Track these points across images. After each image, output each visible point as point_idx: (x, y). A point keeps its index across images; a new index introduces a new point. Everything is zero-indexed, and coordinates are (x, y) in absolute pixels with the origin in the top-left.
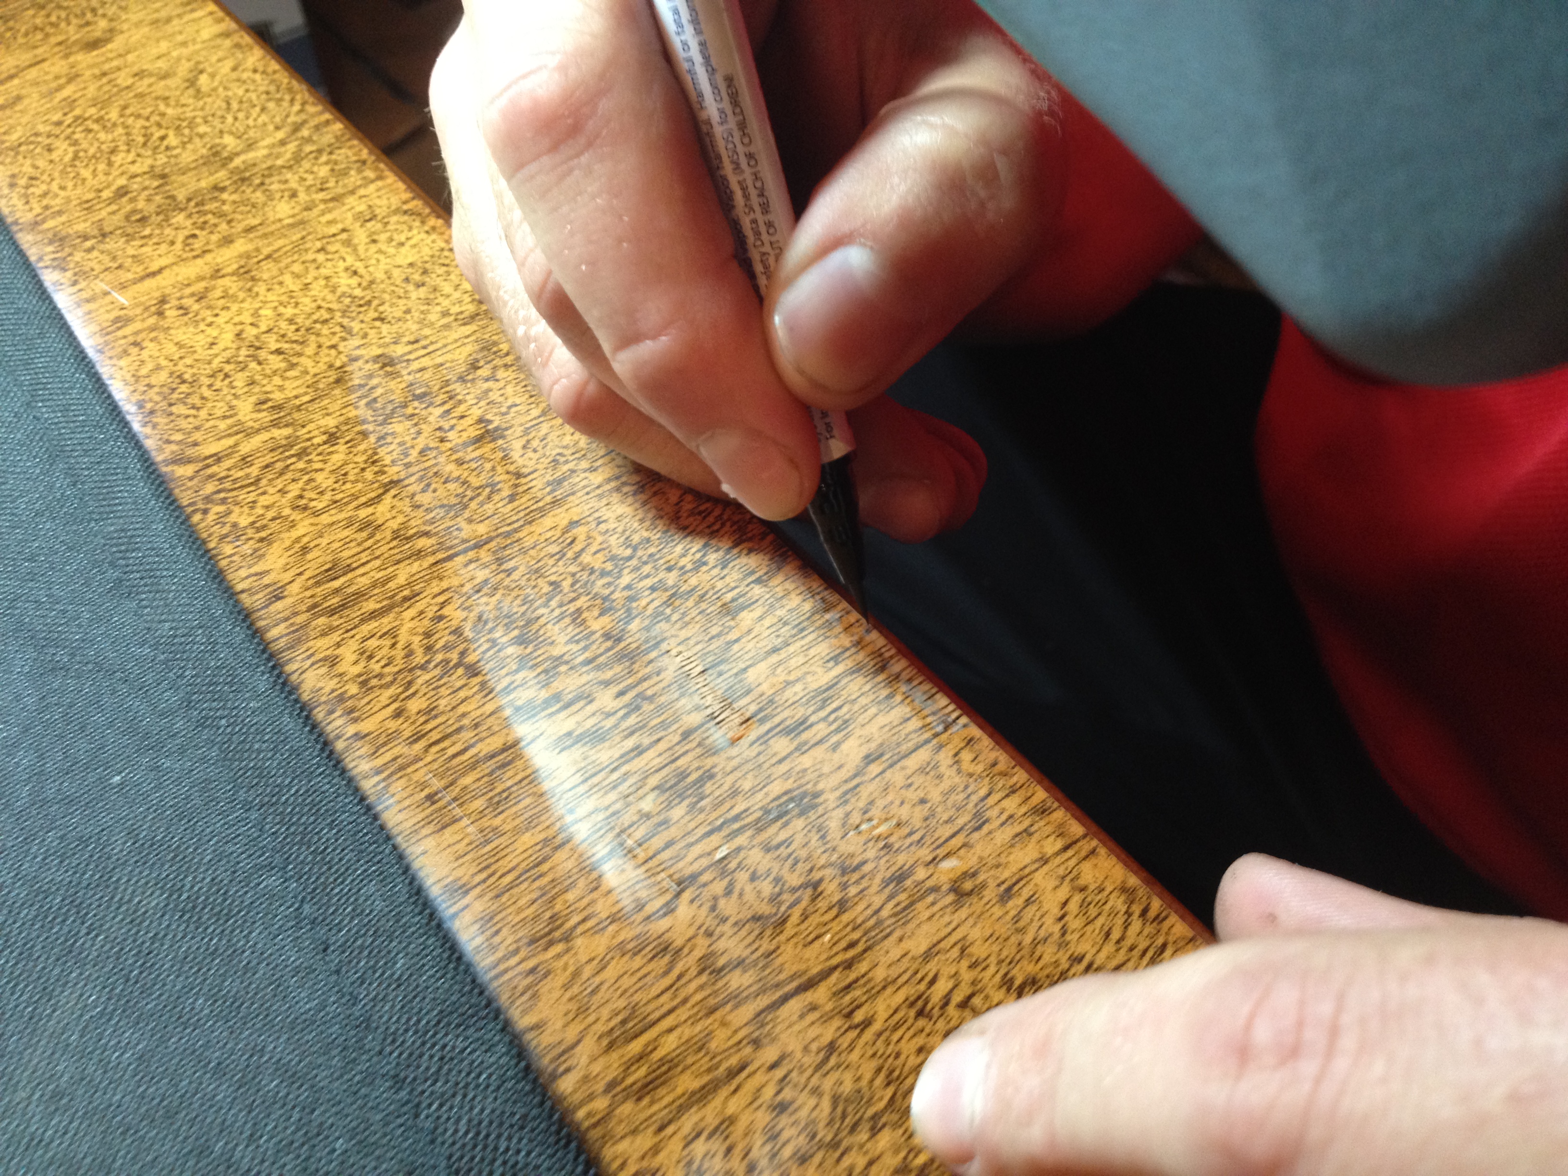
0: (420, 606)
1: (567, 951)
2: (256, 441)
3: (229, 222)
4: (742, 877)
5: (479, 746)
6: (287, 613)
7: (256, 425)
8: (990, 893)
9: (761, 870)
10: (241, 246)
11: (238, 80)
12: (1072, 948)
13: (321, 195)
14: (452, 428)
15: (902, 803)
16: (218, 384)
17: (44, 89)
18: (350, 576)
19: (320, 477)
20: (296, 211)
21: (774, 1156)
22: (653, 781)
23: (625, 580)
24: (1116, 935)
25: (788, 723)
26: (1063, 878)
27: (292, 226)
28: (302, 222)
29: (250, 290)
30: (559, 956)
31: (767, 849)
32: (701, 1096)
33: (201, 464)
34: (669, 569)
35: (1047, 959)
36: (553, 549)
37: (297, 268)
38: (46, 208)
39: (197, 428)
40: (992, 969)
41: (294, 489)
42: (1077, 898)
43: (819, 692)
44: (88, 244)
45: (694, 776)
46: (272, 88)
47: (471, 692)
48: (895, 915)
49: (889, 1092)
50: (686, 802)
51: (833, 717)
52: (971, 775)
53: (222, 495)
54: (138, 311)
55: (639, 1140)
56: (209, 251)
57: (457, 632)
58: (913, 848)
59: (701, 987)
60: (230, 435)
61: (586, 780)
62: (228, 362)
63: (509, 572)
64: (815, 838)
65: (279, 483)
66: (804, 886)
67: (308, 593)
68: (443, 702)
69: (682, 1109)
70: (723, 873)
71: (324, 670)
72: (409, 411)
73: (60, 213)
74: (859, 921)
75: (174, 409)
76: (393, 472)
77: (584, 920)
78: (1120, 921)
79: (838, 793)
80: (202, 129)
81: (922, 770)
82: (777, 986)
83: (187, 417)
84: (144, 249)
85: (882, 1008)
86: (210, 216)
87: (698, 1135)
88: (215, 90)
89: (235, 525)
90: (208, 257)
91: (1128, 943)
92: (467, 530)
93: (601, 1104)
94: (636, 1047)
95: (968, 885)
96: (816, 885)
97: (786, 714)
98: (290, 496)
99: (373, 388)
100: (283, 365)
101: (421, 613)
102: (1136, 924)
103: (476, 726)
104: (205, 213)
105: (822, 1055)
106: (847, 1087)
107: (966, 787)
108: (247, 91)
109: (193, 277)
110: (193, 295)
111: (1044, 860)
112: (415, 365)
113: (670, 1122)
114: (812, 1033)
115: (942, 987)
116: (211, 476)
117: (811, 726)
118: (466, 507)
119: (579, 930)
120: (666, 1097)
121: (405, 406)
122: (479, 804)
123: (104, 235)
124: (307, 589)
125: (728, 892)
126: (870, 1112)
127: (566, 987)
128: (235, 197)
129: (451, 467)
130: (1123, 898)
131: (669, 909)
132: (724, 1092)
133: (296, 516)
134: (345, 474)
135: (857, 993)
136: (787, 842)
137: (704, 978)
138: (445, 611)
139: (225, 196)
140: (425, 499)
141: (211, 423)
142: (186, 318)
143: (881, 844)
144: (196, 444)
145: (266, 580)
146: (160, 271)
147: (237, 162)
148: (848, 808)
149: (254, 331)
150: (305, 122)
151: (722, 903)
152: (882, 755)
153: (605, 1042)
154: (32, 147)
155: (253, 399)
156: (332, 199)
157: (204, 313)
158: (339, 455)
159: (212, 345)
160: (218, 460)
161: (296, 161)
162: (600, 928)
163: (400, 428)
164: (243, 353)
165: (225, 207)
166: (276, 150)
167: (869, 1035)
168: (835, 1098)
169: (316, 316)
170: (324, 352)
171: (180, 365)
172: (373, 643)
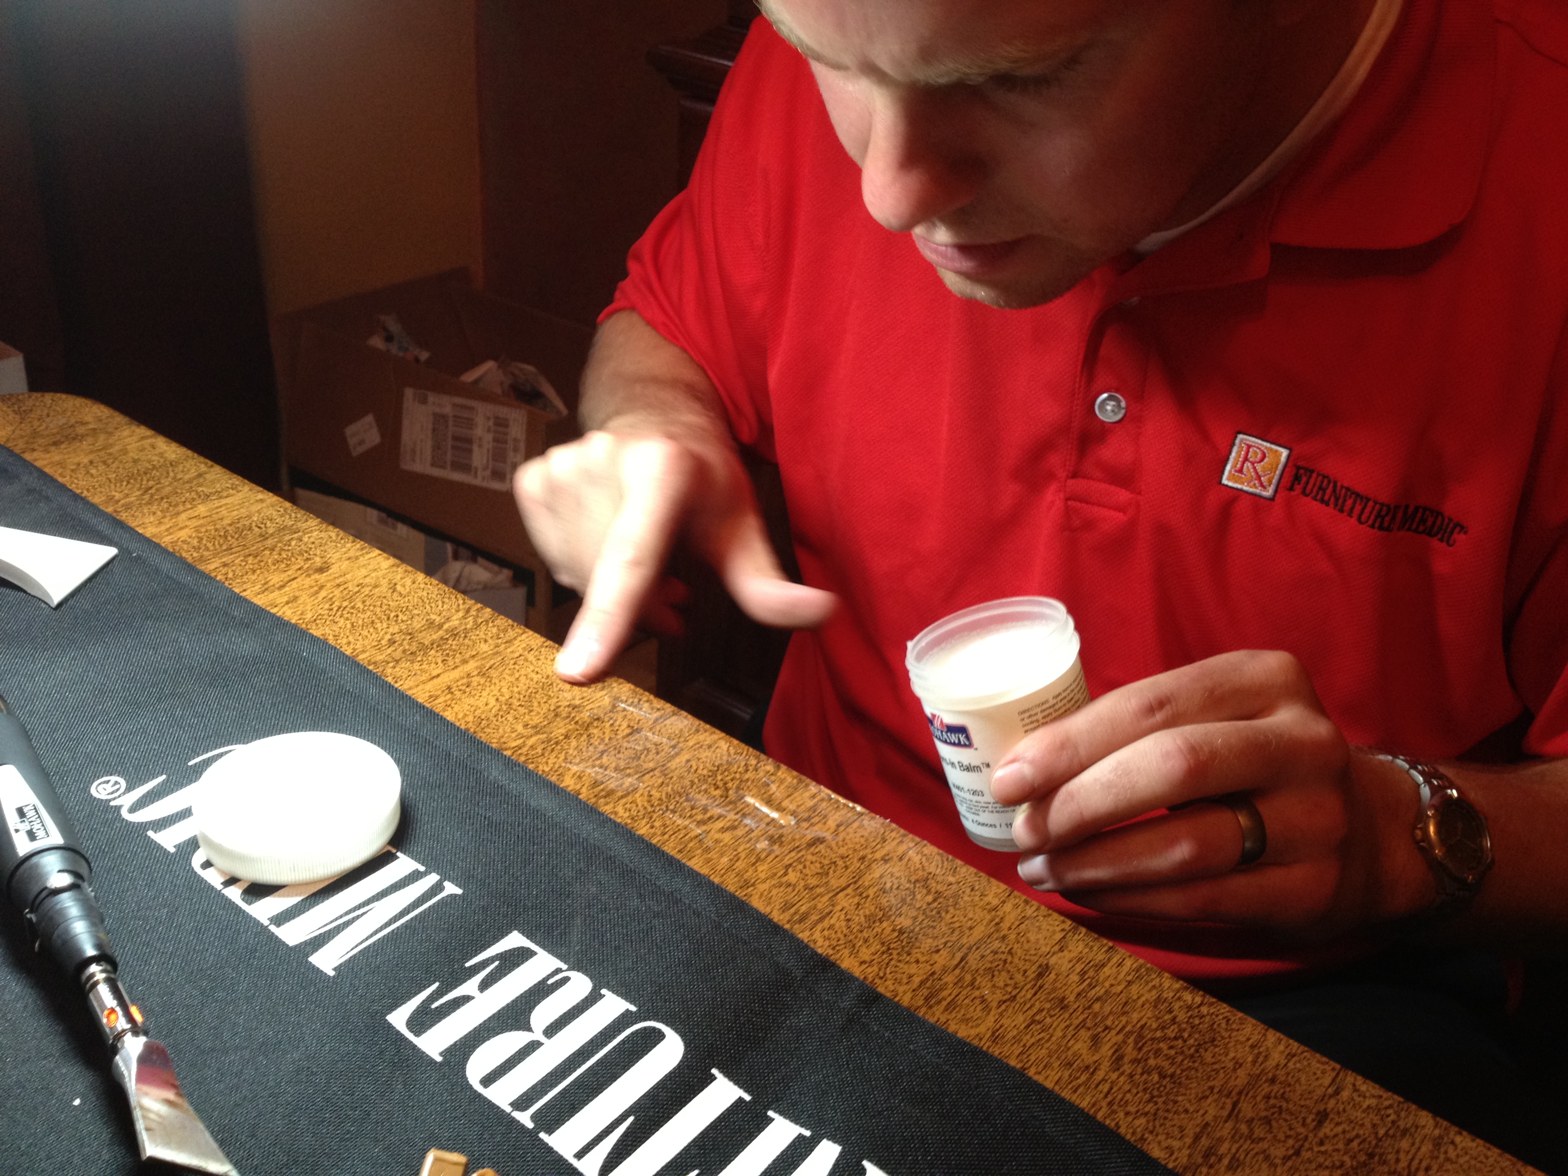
0: (640, 792)
1: (756, 888)
2: (533, 740)
3: (460, 653)
4: (808, 863)
6: (587, 798)
7: (529, 734)
8: (895, 859)
9: (813, 860)
10: (473, 663)
11: (420, 588)
13: (500, 641)
14: (617, 729)
16: (500, 720)
18: (605, 785)
19: (571, 752)
20: (491, 648)
22: (762, 839)
23: (719, 778)
25: (804, 818)
26: (918, 852)
27: (494, 654)
28: (497, 653)
29: (491, 682)
30: (753, 889)
31: (813, 854)
32: (820, 921)
33: (513, 750)
34: (736, 773)
36: (685, 769)
37: (507, 671)
38: (355, 648)
39: (502, 737)
41: (562, 756)
42: (924, 857)
43: (811, 808)
44: (391, 665)
45: (776, 837)
46: (442, 592)
47: (676, 819)
49: (882, 913)
50: (777, 845)
51: (820, 815)
53: (531, 760)
54: (440, 692)
55: (806, 932)
56: (459, 666)
57: (660, 800)
58: (865, 849)
59: (808, 893)
60: (519, 738)
61: (736, 841)
62: (499, 711)
63: (671, 778)
64: (828, 850)
65: (554, 755)
66: (830, 863)
67: (591, 791)
68: (668, 822)
69: (816, 924)
70: (800, 863)
72: (596, 725)
73: (364, 651)
75: (485, 730)
76: (601, 747)
77: (757, 880)
78: (940, 863)
80: (416, 612)
81: (859, 827)
82: (834, 890)
83: (494, 733)
84: (423, 666)
85: (871, 892)
86: (448, 651)
87: (824, 929)
88: (410, 592)
89: (544, 770)
90: (460, 668)
91: (945, 868)
93: (789, 925)
94: (793, 910)
95: (887, 858)
96: (835, 862)
100: (526, 711)
101: (642, 795)
102: (946, 863)
104: (445, 650)
105: (856, 906)
106: (868, 913)
107: (877, 830)
108: (428, 593)
109: (458, 677)
110: (462, 685)
111: (910, 849)
112: (588, 707)
113: (814, 927)
114: (851, 901)
115: (888, 885)
116: (520, 754)
118: (640, 758)
119: (756, 882)
120: (808, 923)
121: (593, 723)
122: (700, 850)
123: (397, 661)
124: (589, 790)
125: (805, 867)
126: (878, 918)
127: (761, 897)
128: (454, 643)
129: (625, 744)
131: (785, 874)
132: (828, 918)
133: (568, 765)
134: (581, 749)
136: (819, 852)
137: (807, 891)
139: (450, 642)
141: (507, 734)
142: (466, 694)
143: (853, 849)
144: (505, 742)
145: (571, 788)
146: (438, 675)
147: (446, 626)
148: (837, 840)
149: (504, 699)
150: (469, 609)
151: (804, 871)
153: (782, 909)
154: (323, 621)
155: (521, 724)
156: (506, 642)
157: (473, 692)
158: (574, 743)
159: (486, 705)
160: (520, 748)
161: (477, 626)
162: (764, 881)
163: (595, 731)
164: (504, 707)
165: (454, 647)
166: (463, 621)
167: (869, 899)
168: (865, 916)
169: (530, 691)
170: (542, 705)
171: (476, 713)
172: (628, 806)
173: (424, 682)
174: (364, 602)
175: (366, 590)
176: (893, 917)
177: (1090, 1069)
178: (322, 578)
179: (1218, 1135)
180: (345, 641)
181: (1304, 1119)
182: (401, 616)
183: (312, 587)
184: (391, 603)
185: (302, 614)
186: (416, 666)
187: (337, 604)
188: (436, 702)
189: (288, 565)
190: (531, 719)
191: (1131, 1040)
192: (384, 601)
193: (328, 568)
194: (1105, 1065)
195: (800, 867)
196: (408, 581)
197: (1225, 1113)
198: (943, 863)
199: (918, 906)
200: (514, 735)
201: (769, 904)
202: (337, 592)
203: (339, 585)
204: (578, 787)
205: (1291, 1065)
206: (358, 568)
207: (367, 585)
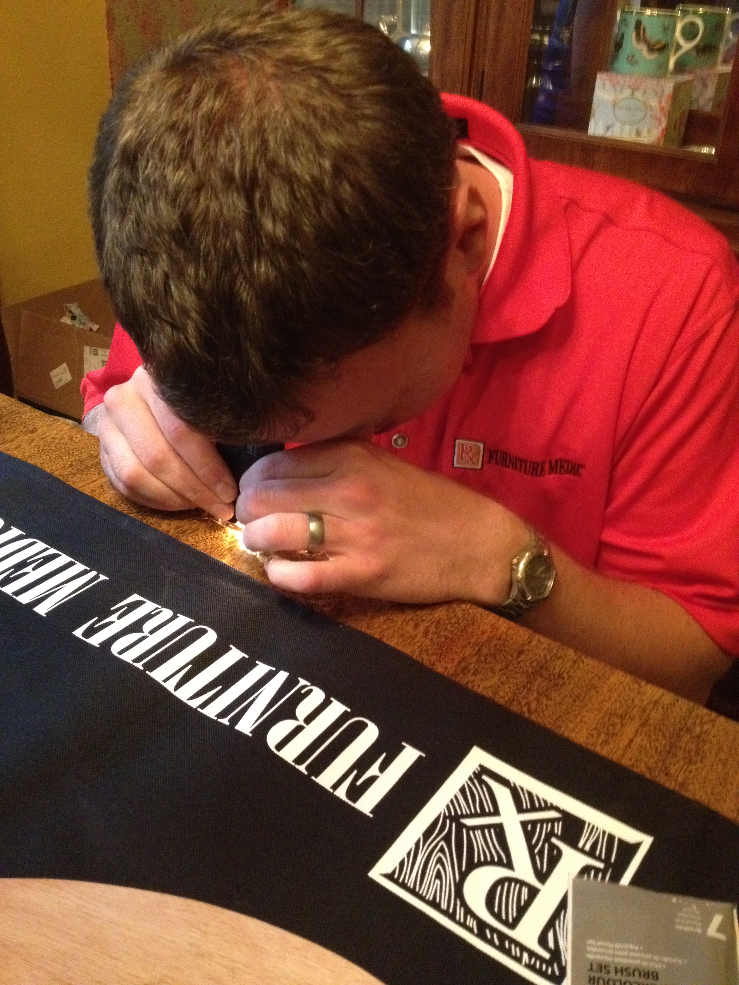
122: (230, 555)
123: (74, 474)
154: (35, 456)
174: (56, 447)
175: (57, 441)
177: (413, 638)
178: (33, 436)
179: (470, 661)
180: (46, 466)
181: (512, 654)
183: (28, 440)
184: (70, 447)
185: (23, 454)
186: (84, 476)
187: (41, 448)
188: (95, 493)
189: (15, 430)
191: (433, 625)
192: (67, 446)
193: (36, 431)
194: (420, 635)
197: (474, 653)
202: (41, 442)
203: (42, 439)
205: (509, 632)
206: (52, 430)
207: (57, 438)
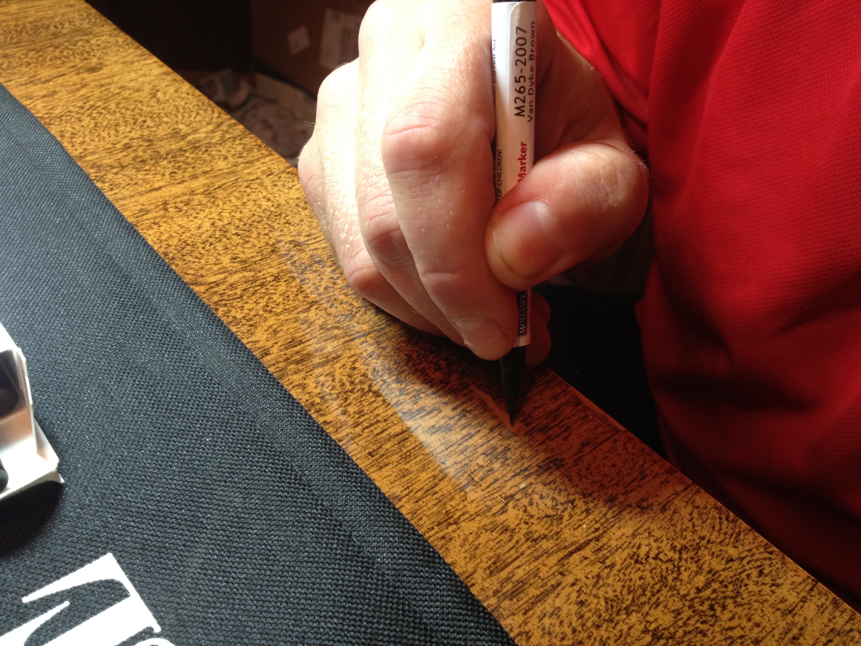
0: (343, 362)
1: (458, 528)
2: (236, 277)
3: (193, 168)
4: (536, 497)
5: (389, 430)
6: (274, 362)
7: (234, 269)
9: (544, 495)
10: (202, 180)
11: (180, 97)
12: (699, 533)
13: (241, 160)
14: (338, 278)
15: (604, 466)
16: (208, 247)
17: (69, 89)
18: (302, 345)
19: (275, 297)
20: (229, 166)
21: (584, 625)
22: (481, 450)
24: (717, 528)
25: (540, 426)
26: (687, 502)
27: (229, 173)
28: (233, 172)
29: (214, 202)
30: (454, 531)
32: (541, 598)
33: (208, 287)
35: (689, 538)
37: (236, 194)
38: (85, 149)
39: (202, 268)
40: (665, 542)
41: (263, 302)
42: (696, 511)
43: (551, 412)
44: (115, 170)
45: (500, 449)
46: (200, 104)
47: (378, 405)
48: (614, 517)
49: (630, 597)
50: (499, 461)
51: (561, 425)
52: (633, 454)
53: (224, 302)
54: (153, 207)
55: (516, 618)
56: (185, 181)
57: (364, 375)
58: (615, 487)
59: (529, 548)
60: (220, 273)
61: (447, 449)
62: (210, 237)
65: (254, 299)
66: (568, 502)
67: (282, 353)
68: (365, 409)
69: (534, 605)
70: (526, 495)
71: (300, 390)
72: (314, 268)
73: (94, 153)
74: (597, 519)
75: (186, 258)
76: (313, 297)
77: (463, 514)
78: (717, 521)
79: (572, 460)
80: (166, 119)
81: (610, 451)
82: (566, 547)
83: (194, 262)
84: (148, 176)
85: (618, 559)
86: (181, 164)
87: (545, 615)
88: (168, 100)
89: (234, 317)
90: (186, 184)
91: (723, 531)
92: (357, 328)
93: (493, 601)
94: (504, 574)
95: (645, 504)
97: (538, 422)
98: (261, 305)
99: (292, 256)
100: (241, 241)
101: (344, 365)
102: (725, 523)
103: (385, 420)
104: (179, 162)
105: (595, 580)
106: (611, 595)
107: (633, 460)
108: (186, 103)
109: (179, 193)
110: (182, 202)
111: (677, 494)
112: (312, 247)
113: (530, 609)
114: (587, 570)
115: (644, 550)
116: (216, 292)
117: (552, 428)
118: (354, 316)
119: (462, 519)
120: (525, 598)
121: (311, 266)
122: (396, 458)
123: (123, 167)
124: (281, 351)
125: (531, 504)
126: (624, 605)
127: (462, 546)
128: (192, 155)
129: (342, 297)
130: (716, 512)
131: (503, 510)
132: (552, 596)
133: (266, 315)
134: (288, 296)
135: (605, 552)
136: (554, 482)
137: (529, 543)
138: (356, 365)
139: (187, 154)
140: (333, 311)
141: (208, 266)
142: (181, 213)
143: (599, 484)
144: (202, 276)
145: (258, 345)
146: (160, 188)
147: (190, 138)
148: (579, 467)
149: (221, 223)
150: (222, 123)
151: (529, 508)
152: (589, 443)
153: (488, 572)
154: (69, 118)
155: (229, 256)
156: (247, 162)
157: (190, 212)
158: (282, 287)
159: (199, 228)
160: (218, 285)
161: (223, 141)
162: (472, 519)
163: (311, 276)
164: (218, 233)
165: (189, 160)
166: (210, 135)
167: (615, 571)
168: (606, 599)
169: (253, 219)
170: (262, 237)
171: (184, 236)
172: (322, 379)
173: (141, 194)
174: (118, 104)
175: (126, 94)
176: (647, 607)
178: (89, 77)
182: (149, 123)
183: (75, 84)
184: (144, 108)
185: (51, 109)
186: (140, 175)
187: (91, 103)
188: (145, 217)
189: (64, 62)
190: (243, 252)
193: (100, 69)
195: (525, 501)
196: (171, 90)
198: (721, 523)
199: (682, 593)
200: (215, 268)
201: (473, 557)
202: (97, 92)
204: (269, 344)
206: (129, 72)
207: (129, 89)
